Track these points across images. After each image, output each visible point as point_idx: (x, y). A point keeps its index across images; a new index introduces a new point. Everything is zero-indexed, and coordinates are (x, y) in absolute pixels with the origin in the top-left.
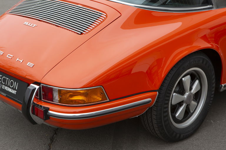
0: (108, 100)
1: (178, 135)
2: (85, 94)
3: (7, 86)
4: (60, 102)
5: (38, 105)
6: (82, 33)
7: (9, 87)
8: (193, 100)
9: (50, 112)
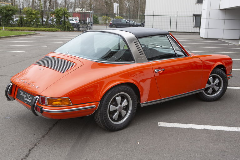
0: (72, 105)
1: (114, 128)
2: (61, 101)
3: (27, 98)
4: (48, 104)
5: (39, 106)
6: (63, 73)
7: (28, 99)
8: (123, 109)
9: (44, 109)
